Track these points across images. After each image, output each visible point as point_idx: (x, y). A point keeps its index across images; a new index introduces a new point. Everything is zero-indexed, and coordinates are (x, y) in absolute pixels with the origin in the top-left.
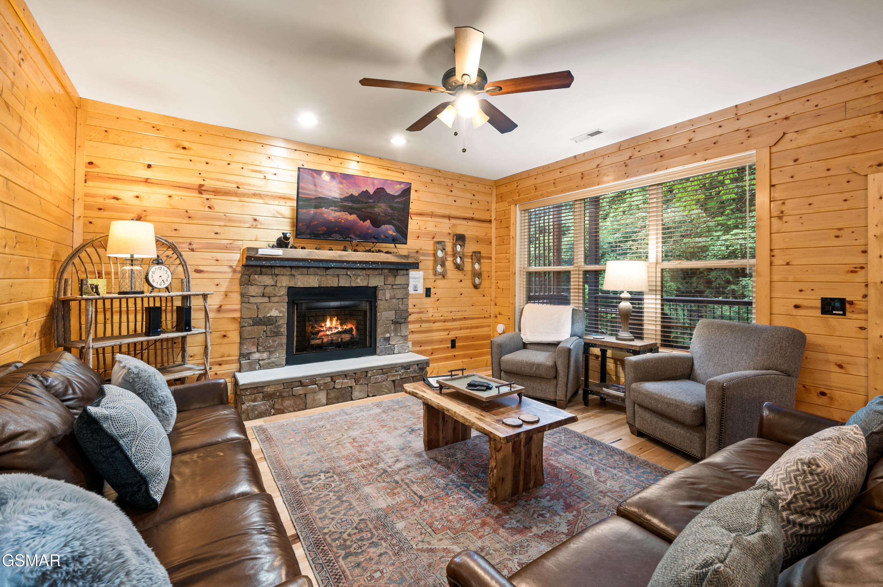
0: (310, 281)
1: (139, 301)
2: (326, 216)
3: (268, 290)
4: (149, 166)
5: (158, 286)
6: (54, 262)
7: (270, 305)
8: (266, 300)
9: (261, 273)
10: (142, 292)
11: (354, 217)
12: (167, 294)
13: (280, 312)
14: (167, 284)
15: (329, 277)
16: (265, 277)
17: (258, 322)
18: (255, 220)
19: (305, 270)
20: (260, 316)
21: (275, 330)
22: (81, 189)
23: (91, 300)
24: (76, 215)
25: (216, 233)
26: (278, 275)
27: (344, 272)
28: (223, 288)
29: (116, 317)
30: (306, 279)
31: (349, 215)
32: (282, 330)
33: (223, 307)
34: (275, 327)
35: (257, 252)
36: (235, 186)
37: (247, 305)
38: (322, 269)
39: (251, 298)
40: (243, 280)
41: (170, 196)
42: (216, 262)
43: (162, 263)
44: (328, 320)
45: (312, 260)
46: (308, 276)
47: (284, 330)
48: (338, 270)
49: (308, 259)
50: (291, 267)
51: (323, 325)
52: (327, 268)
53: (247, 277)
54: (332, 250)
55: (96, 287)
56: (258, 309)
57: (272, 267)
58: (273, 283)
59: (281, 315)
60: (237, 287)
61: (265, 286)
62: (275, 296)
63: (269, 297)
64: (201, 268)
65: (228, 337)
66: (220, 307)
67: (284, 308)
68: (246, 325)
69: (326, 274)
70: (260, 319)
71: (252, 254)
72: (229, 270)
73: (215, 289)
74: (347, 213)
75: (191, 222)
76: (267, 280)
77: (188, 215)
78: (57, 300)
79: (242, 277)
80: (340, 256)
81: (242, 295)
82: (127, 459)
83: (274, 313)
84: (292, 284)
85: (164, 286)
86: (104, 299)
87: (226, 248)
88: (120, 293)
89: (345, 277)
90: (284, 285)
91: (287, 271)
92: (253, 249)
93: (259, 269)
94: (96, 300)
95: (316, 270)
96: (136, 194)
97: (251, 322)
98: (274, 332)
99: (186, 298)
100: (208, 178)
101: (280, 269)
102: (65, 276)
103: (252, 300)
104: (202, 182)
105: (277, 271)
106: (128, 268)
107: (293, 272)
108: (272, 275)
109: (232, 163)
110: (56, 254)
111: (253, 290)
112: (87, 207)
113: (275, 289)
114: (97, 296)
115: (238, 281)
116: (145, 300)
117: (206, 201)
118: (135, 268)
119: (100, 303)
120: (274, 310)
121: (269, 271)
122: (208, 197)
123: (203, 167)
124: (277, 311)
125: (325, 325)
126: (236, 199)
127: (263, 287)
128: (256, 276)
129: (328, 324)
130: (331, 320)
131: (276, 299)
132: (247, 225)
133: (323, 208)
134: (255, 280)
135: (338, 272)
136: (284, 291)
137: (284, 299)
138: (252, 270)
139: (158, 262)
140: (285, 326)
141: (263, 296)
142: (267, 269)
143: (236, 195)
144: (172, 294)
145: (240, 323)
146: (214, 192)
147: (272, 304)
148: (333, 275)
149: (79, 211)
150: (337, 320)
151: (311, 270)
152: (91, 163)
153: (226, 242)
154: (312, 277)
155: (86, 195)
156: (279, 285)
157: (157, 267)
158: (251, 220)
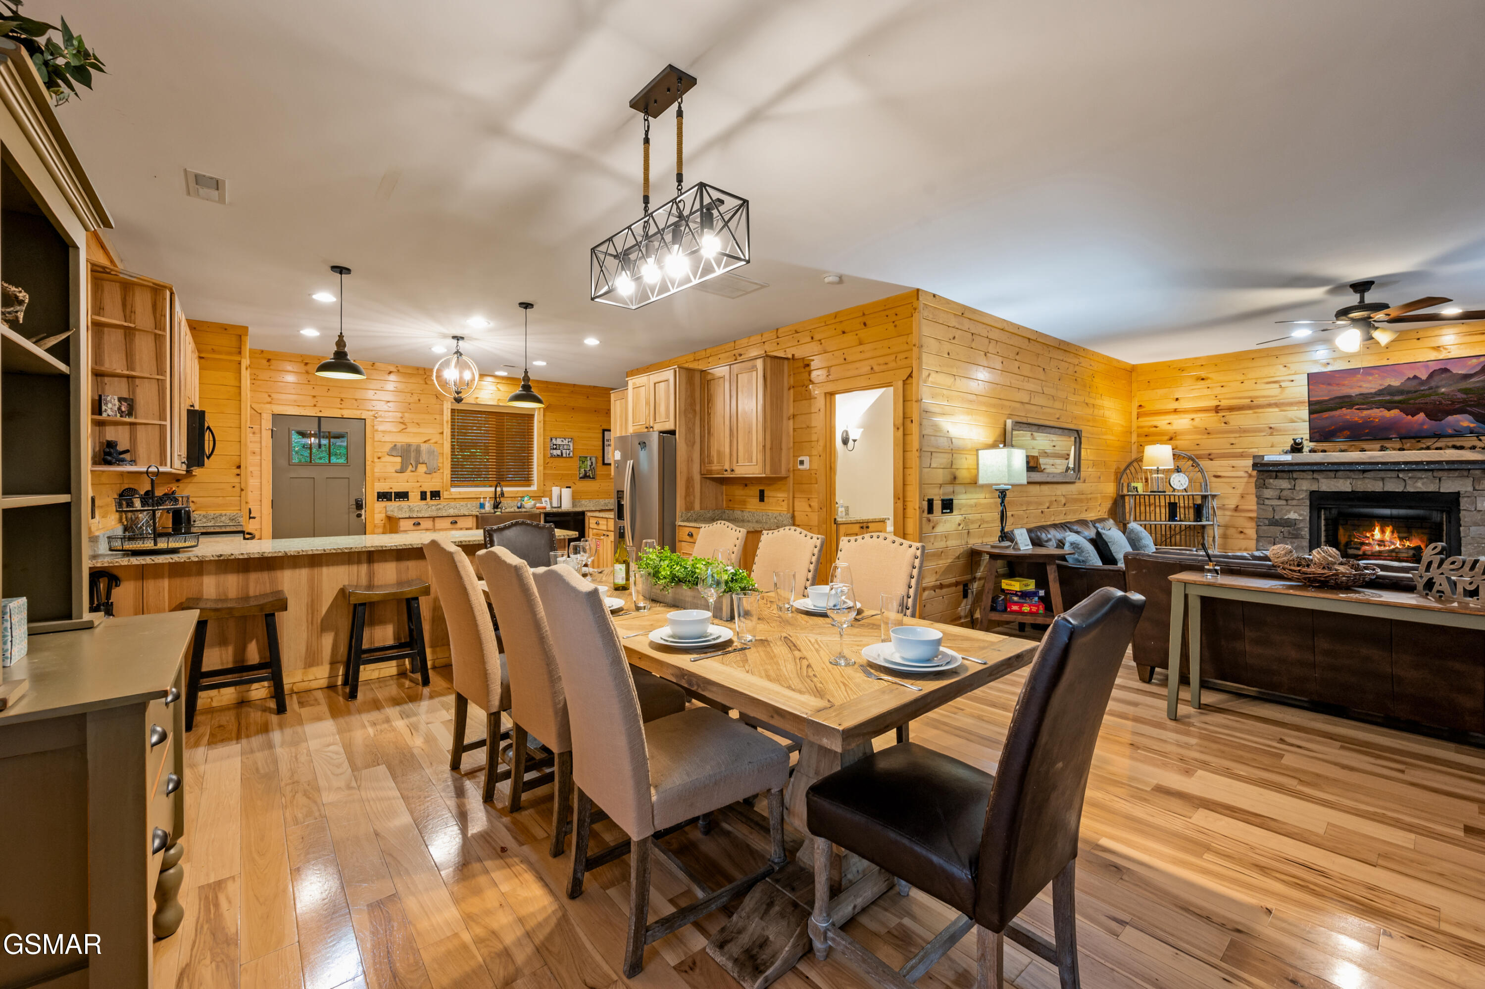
0: (1339, 485)
1: (1162, 498)
2: (1348, 417)
3: (1285, 493)
4: (1177, 399)
5: (1178, 488)
6: (1116, 473)
7: (1288, 508)
8: (1283, 502)
9: (1276, 477)
10: (1165, 492)
11: (1395, 413)
12: (1185, 493)
13: (1300, 515)
14: (1185, 486)
15: (1367, 481)
16: (1281, 481)
17: (1274, 523)
18: (1271, 428)
19: (1332, 474)
20: (1276, 517)
21: (1295, 532)
22: (1135, 423)
23: (1132, 495)
24: (1133, 442)
25: (1232, 444)
26: (1296, 479)
27: (1394, 474)
28: (1239, 491)
29: (1158, 510)
30: (1332, 483)
31: (1386, 411)
32: (1303, 533)
33: (1239, 507)
34: (1294, 530)
35: (1263, 459)
36: (1250, 400)
37: (1262, 507)
38: (1357, 473)
39: (1266, 500)
40: (1258, 484)
41: (1193, 419)
42: (1232, 469)
43: (1181, 471)
44: (1377, 529)
45: (1329, 463)
46: (1335, 480)
47: (1306, 532)
48: (1382, 472)
49: (1324, 463)
50: (1313, 471)
51: (1368, 535)
52: (1364, 471)
53: (1262, 481)
54: (1365, 451)
55: (1137, 488)
56: (1274, 511)
57: (1292, 471)
58: (1289, 487)
59: (1301, 518)
60: (1253, 490)
61: (1282, 490)
62: (1293, 499)
63: (1287, 500)
64: (1219, 474)
65: (1245, 534)
66: (1237, 507)
67: (1306, 512)
68: (1261, 524)
69: (1364, 478)
70: (1277, 520)
71: (1258, 461)
72: (1246, 475)
73: (1231, 491)
74: (1383, 409)
75: (1210, 437)
76: (1284, 484)
77: (1207, 431)
78: (1118, 495)
79: (1256, 481)
80: (1370, 458)
81: (1258, 497)
82: (1110, 551)
83: (1293, 516)
84: (1314, 488)
85: (1182, 488)
86: (1140, 495)
87: (1242, 456)
88: (1151, 492)
89: (1395, 480)
90: (1304, 488)
91: (1309, 475)
92: (1259, 456)
93: (1274, 474)
94: (1135, 495)
95: (1348, 473)
96: (1169, 422)
97: (1267, 522)
98: (1293, 534)
99: (1204, 497)
100: (1224, 399)
101: (1298, 473)
102: (1122, 481)
103: (1267, 502)
104: (1219, 403)
105: (1295, 475)
106: (1155, 475)
107: (1316, 475)
108: (1289, 478)
109: (1245, 382)
110: (1118, 468)
111: (1268, 493)
112: (1139, 436)
113: (1293, 493)
114: (1136, 493)
115: (1253, 485)
116: (1167, 497)
117: (1222, 418)
118: (1160, 475)
119: (1138, 497)
120: (1292, 513)
121: (1285, 475)
122: (1224, 414)
123: (1218, 390)
124: (1296, 514)
125: (1373, 535)
126: (1251, 412)
127: (1279, 491)
128: (1271, 481)
129: (1377, 534)
130: (1383, 532)
131: (1294, 502)
132: (1263, 434)
133: (1344, 409)
134: (1270, 484)
135: (1382, 474)
136: (1303, 495)
137: (1304, 503)
138: (1266, 474)
139: (1178, 470)
140: (1307, 530)
141: (1280, 498)
142: (1282, 474)
143: (1249, 408)
144: (1189, 493)
145: (1256, 522)
146: (1228, 409)
147: (1290, 507)
148: (1375, 479)
149: (1134, 438)
150: (1393, 532)
151: (1340, 473)
152: (1140, 406)
153: (1241, 450)
154: (1341, 481)
155: (1138, 427)
156: (1297, 488)
157: (1177, 474)
158: (1267, 429)
